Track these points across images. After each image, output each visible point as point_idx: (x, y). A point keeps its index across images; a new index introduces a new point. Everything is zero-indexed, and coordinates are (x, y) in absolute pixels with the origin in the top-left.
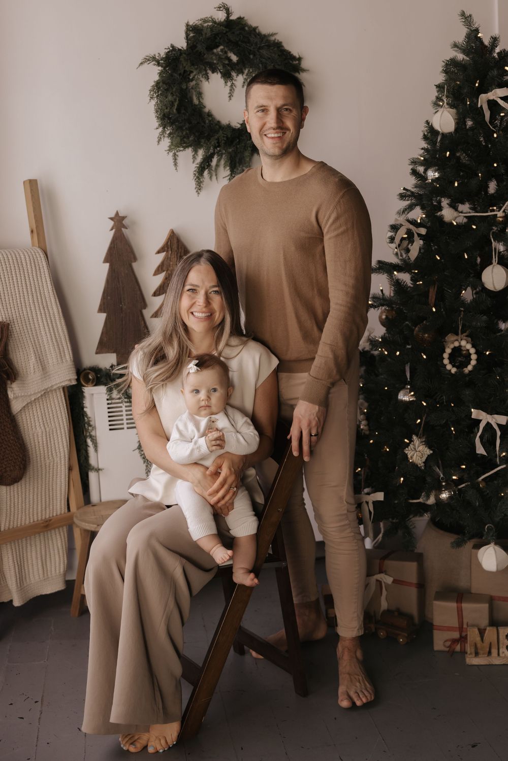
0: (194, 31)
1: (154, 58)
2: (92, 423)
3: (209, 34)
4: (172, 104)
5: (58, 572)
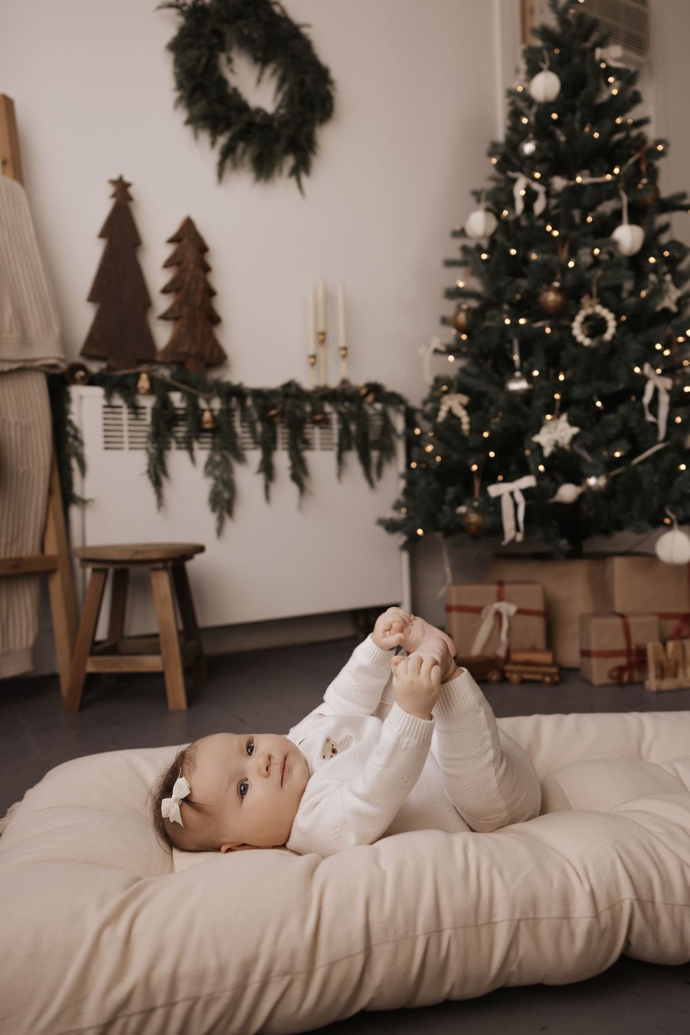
5: (24, 642)
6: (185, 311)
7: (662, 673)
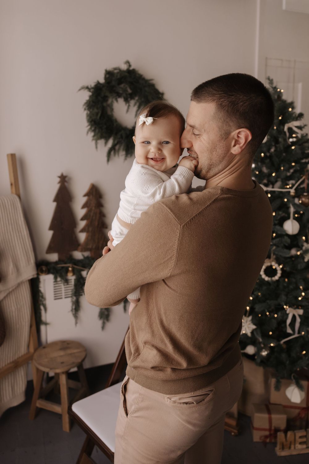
0: (109, 74)
1: (87, 88)
2: (44, 296)
3: (119, 77)
4: (97, 114)
6: (90, 229)
7: (283, 448)
